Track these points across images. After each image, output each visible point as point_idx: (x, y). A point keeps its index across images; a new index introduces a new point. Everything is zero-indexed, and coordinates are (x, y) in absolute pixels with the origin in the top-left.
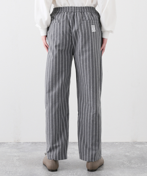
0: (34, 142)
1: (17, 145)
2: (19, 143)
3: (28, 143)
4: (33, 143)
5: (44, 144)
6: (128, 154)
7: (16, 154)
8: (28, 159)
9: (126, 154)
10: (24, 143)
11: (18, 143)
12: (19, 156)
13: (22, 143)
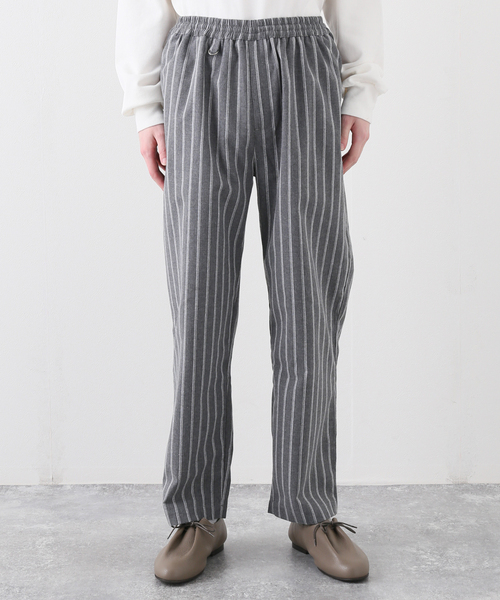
0: (109, 485)
1: (52, 494)
2: (58, 486)
3: (88, 486)
4: (105, 488)
5: (142, 491)
6: (437, 527)
7: (45, 527)
8: (86, 545)
9: (429, 527)
10: (74, 487)
11: (53, 486)
12: (54, 534)
13: (69, 487)
